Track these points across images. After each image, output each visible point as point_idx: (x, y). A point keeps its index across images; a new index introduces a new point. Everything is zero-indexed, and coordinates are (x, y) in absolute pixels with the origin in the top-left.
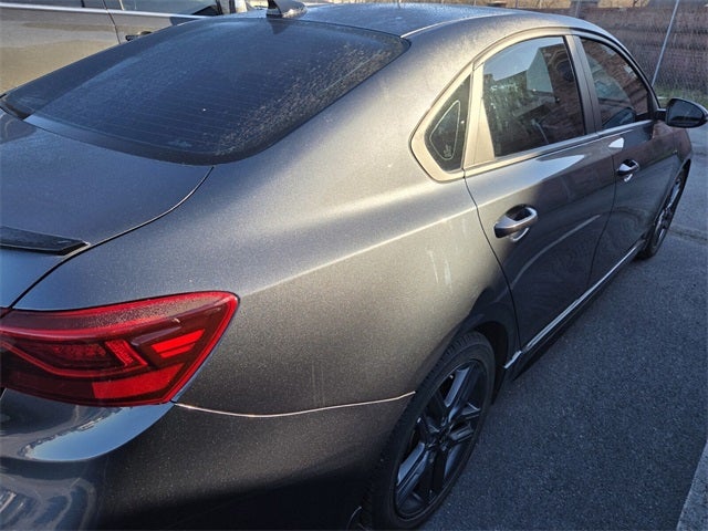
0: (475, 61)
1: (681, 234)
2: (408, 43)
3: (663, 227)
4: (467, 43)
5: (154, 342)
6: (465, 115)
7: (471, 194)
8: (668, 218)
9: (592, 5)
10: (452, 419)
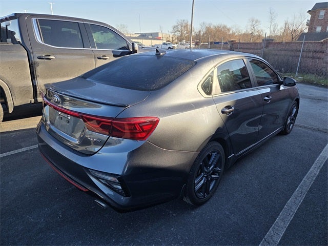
0: (214, 67)
1: (301, 127)
2: (196, 62)
3: (291, 123)
4: (212, 62)
5: (144, 126)
6: (212, 81)
7: (214, 102)
8: (293, 120)
9: (271, 41)
10: (212, 169)
